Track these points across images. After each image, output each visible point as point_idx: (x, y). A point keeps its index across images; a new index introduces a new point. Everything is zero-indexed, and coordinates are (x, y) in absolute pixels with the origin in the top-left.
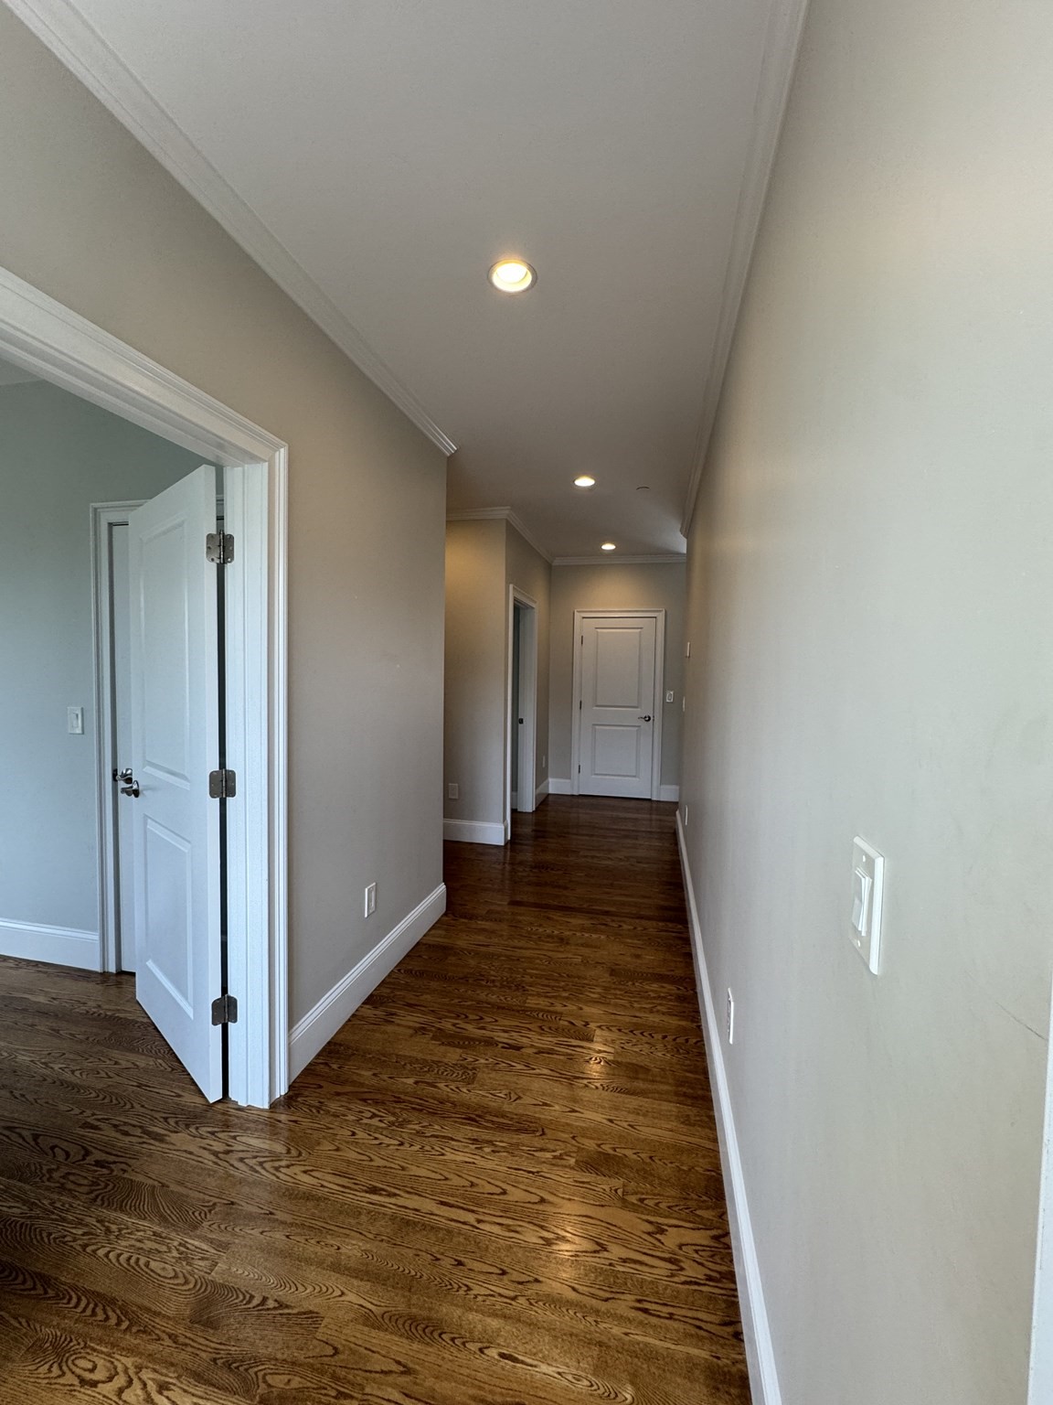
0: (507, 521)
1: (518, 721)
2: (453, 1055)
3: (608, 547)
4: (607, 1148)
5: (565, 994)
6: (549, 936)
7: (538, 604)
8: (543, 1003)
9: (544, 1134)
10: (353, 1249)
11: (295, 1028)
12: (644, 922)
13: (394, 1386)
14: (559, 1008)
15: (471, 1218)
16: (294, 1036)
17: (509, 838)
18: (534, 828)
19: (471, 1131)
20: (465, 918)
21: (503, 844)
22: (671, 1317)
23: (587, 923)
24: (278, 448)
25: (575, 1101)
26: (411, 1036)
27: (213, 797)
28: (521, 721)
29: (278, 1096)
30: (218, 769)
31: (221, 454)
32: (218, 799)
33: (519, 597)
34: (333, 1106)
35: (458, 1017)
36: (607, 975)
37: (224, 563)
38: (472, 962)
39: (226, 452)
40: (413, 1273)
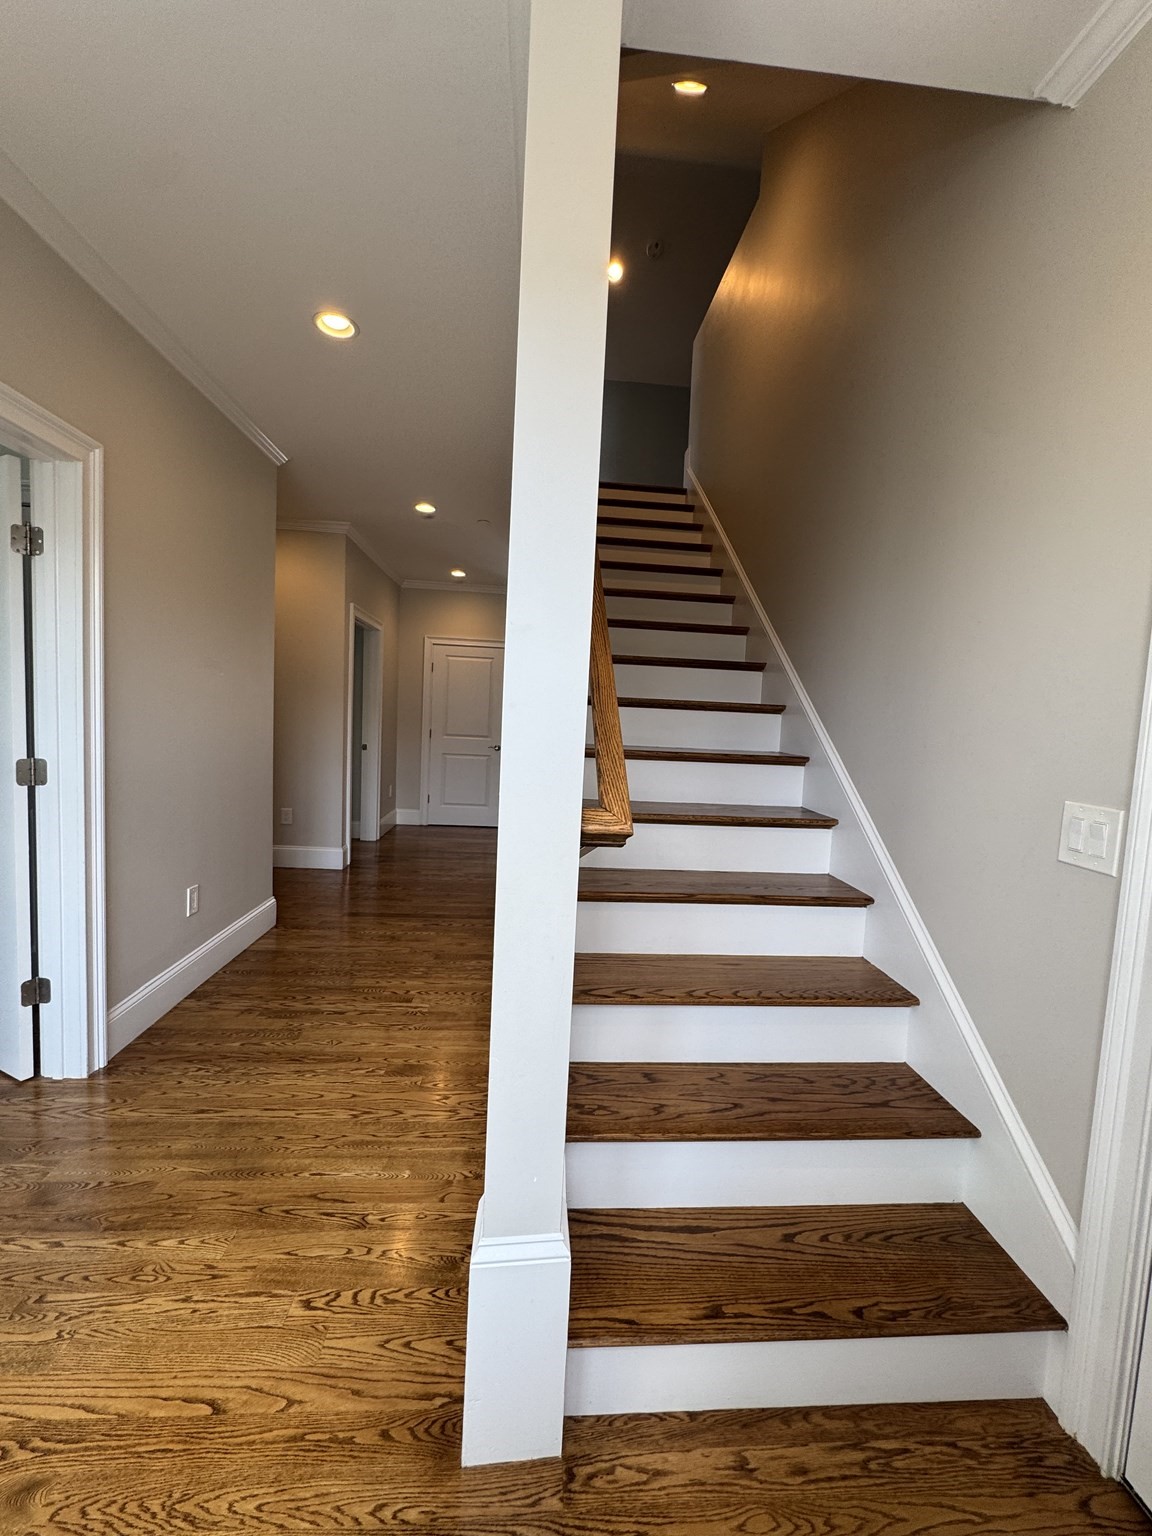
0: (347, 537)
1: (359, 747)
2: (280, 1024)
3: (458, 574)
4: (412, 1062)
5: (392, 975)
6: (381, 936)
7: (384, 626)
8: (370, 982)
9: (360, 1060)
10: (182, 1145)
11: (113, 1009)
12: (474, 921)
13: (224, 1203)
14: (383, 983)
15: (292, 1114)
16: (112, 1016)
17: (349, 863)
18: (378, 854)
19: (293, 1067)
20: (297, 928)
21: (341, 868)
22: (445, 1136)
23: (419, 925)
24: (92, 448)
25: (389, 1038)
26: (238, 1016)
27: (20, 784)
28: (365, 747)
29: (96, 1069)
30: (25, 757)
31: (28, 447)
32: (26, 787)
33: (361, 616)
34: (158, 1068)
35: (286, 998)
36: (432, 959)
37: (31, 554)
38: (302, 960)
39: (33, 446)
40: (238, 1148)
